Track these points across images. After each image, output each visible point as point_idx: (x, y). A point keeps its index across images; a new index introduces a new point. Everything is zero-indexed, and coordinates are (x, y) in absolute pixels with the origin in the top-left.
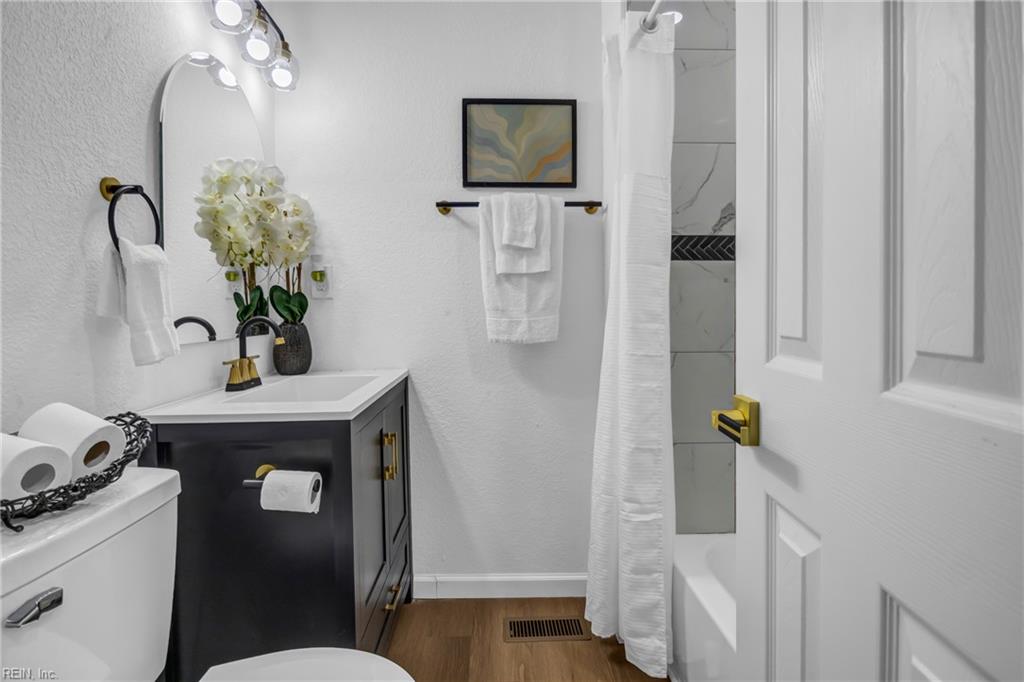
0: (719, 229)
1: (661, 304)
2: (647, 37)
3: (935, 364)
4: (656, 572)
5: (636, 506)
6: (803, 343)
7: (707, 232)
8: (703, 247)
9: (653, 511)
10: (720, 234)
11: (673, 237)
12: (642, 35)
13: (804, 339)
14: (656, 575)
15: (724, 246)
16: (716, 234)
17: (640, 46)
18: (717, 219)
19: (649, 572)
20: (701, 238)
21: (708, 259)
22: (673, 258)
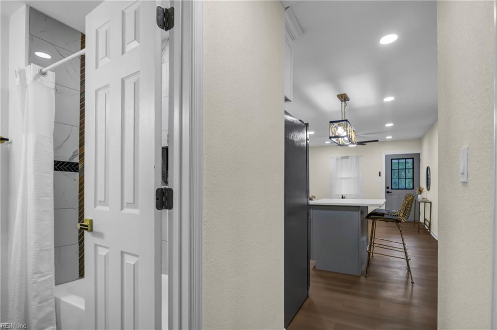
0: (72, 160)
1: (50, 189)
2: (42, 77)
3: (130, 205)
4: (50, 299)
5: (40, 275)
6: (105, 203)
7: (67, 160)
8: (65, 166)
9: (48, 275)
10: (73, 161)
11: (55, 161)
12: (39, 76)
13: (105, 201)
14: (50, 300)
15: (74, 166)
16: (71, 161)
17: (38, 80)
18: (72, 155)
19: (47, 300)
20: (64, 162)
21: (67, 171)
22: (55, 169)
